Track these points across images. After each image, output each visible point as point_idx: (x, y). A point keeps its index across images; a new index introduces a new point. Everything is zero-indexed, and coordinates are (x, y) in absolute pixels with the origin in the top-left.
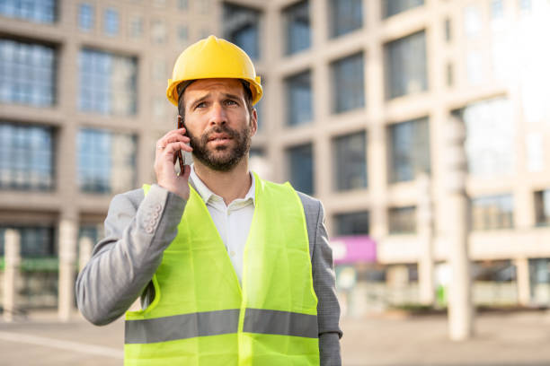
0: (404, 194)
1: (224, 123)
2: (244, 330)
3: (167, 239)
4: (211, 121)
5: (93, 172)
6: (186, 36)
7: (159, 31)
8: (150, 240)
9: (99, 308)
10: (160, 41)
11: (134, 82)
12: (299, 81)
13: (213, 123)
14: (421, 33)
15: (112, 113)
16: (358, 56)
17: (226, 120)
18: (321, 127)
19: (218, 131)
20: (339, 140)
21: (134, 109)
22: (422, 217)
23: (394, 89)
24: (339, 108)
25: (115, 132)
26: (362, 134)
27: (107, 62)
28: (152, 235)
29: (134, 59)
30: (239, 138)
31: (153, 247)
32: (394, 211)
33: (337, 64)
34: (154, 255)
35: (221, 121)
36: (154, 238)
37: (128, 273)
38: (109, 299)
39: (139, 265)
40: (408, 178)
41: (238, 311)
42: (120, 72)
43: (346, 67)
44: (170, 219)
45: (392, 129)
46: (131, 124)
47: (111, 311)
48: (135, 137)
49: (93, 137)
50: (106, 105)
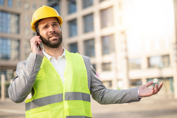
0: (107, 59)
1: (54, 31)
2: (65, 100)
3: (38, 70)
4: (49, 31)
5: (5, 52)
6: (35, 7)
7: (26, 6)
8: (32, 70)
9: (17, 96)
10: (27, 9)
11: (18, 23)
12: (73, 22)
13: (51, 32)
14: (111, 7)
15: (11, 33)
16: (91, 14)
17: (55, 30)
18: (80, 37)
19: (52, 34)
20: (86, 42)
21: (18, 31)
22: (113, 66)
23: (103, 25)
24: (86, 31)
25: (12, 39)
26: (93, 40)
27: (9, 16)
28: (32, 69)
29: (18, 15)
30: (59, 35)
31: (33, 72)
32: (104, 64)
33: (85, 17)
34: (34, 75)
35: (53, 31)
36: (33, 69)
37: (25, 83)
38: (20, 92)
39: (29, 79)
40: (108, 53)
41: (62, 94)
42: (13, 19)
43: (88, 18)
44: (38, 63)
45: (103, 38)
46: (17, 36)
47: (21, 97)
48: (19, 41)
49: (5, 41)
50: (9, 30)
